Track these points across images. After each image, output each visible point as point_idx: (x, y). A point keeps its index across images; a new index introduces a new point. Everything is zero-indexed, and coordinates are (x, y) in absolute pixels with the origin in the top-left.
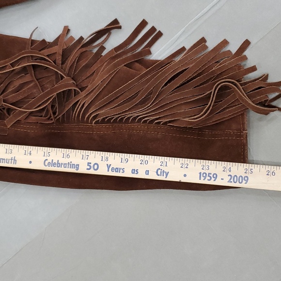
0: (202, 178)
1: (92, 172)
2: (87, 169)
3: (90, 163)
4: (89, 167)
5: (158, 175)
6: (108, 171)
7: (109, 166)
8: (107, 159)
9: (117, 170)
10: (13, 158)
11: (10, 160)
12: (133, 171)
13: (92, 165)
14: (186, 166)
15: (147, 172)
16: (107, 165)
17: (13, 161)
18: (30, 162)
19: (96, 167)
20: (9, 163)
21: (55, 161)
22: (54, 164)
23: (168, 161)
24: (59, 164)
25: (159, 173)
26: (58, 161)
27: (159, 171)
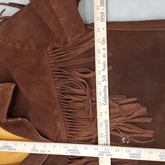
0: (104, 20)
1: (107, 79)
2: (106, 81)
3: (103, 80)
4: (105, 81)
5: (105, 43)
6: (106, 70)
7: (103, 70)
8: (100, 71)
9: (104, 65)
10: (105, 122)
11: (106, 123)
12: (104, 57)
13: (104, 79)
14: (99, 29)
15: (104, 49)
16: (102, 71)
17: (106, 122)
18: (106, 112)
19: (104, 77)
20: (108, 124)
21: (104, 99)
22: (105, 99)
23: (97, 39)
24: (105, 97)
25: (104, 43)
26: (103, 97)
27: (103, 43)
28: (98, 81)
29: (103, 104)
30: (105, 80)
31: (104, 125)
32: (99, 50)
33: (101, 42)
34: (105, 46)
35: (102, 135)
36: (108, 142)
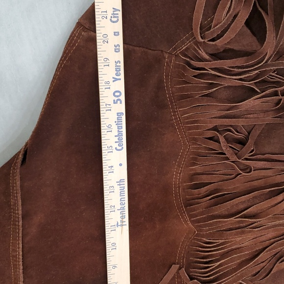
1: (123, 98)
2: (121, 103)
3: (114, 100)
4: (119, 102)
5: (118, 20)
6: (120, 79)
7: (115, 80)
8: (108, 83)
9: (118, 70)
10: (119, 183)
11: (121, 186)
12: (117, 51)
13: (116, 99)
15: (116, 34)
16: (113, 81)
17: (121, 183)
19: (117, 94)
20: (124, 187)
21: (116, 139)
22: (120, 140)
23: (100, 10)
24: (119, 135)
25: (115, 19)
26: (115, 136)
27: (113, 19)
28: (104, 104)
29: (116, 148)
30: (118, 100)
31: (117, 189)
32: (105, 36)
33: (109, 18)
34: (119, 27)
35: (113, 208)
36: (124, 220)
